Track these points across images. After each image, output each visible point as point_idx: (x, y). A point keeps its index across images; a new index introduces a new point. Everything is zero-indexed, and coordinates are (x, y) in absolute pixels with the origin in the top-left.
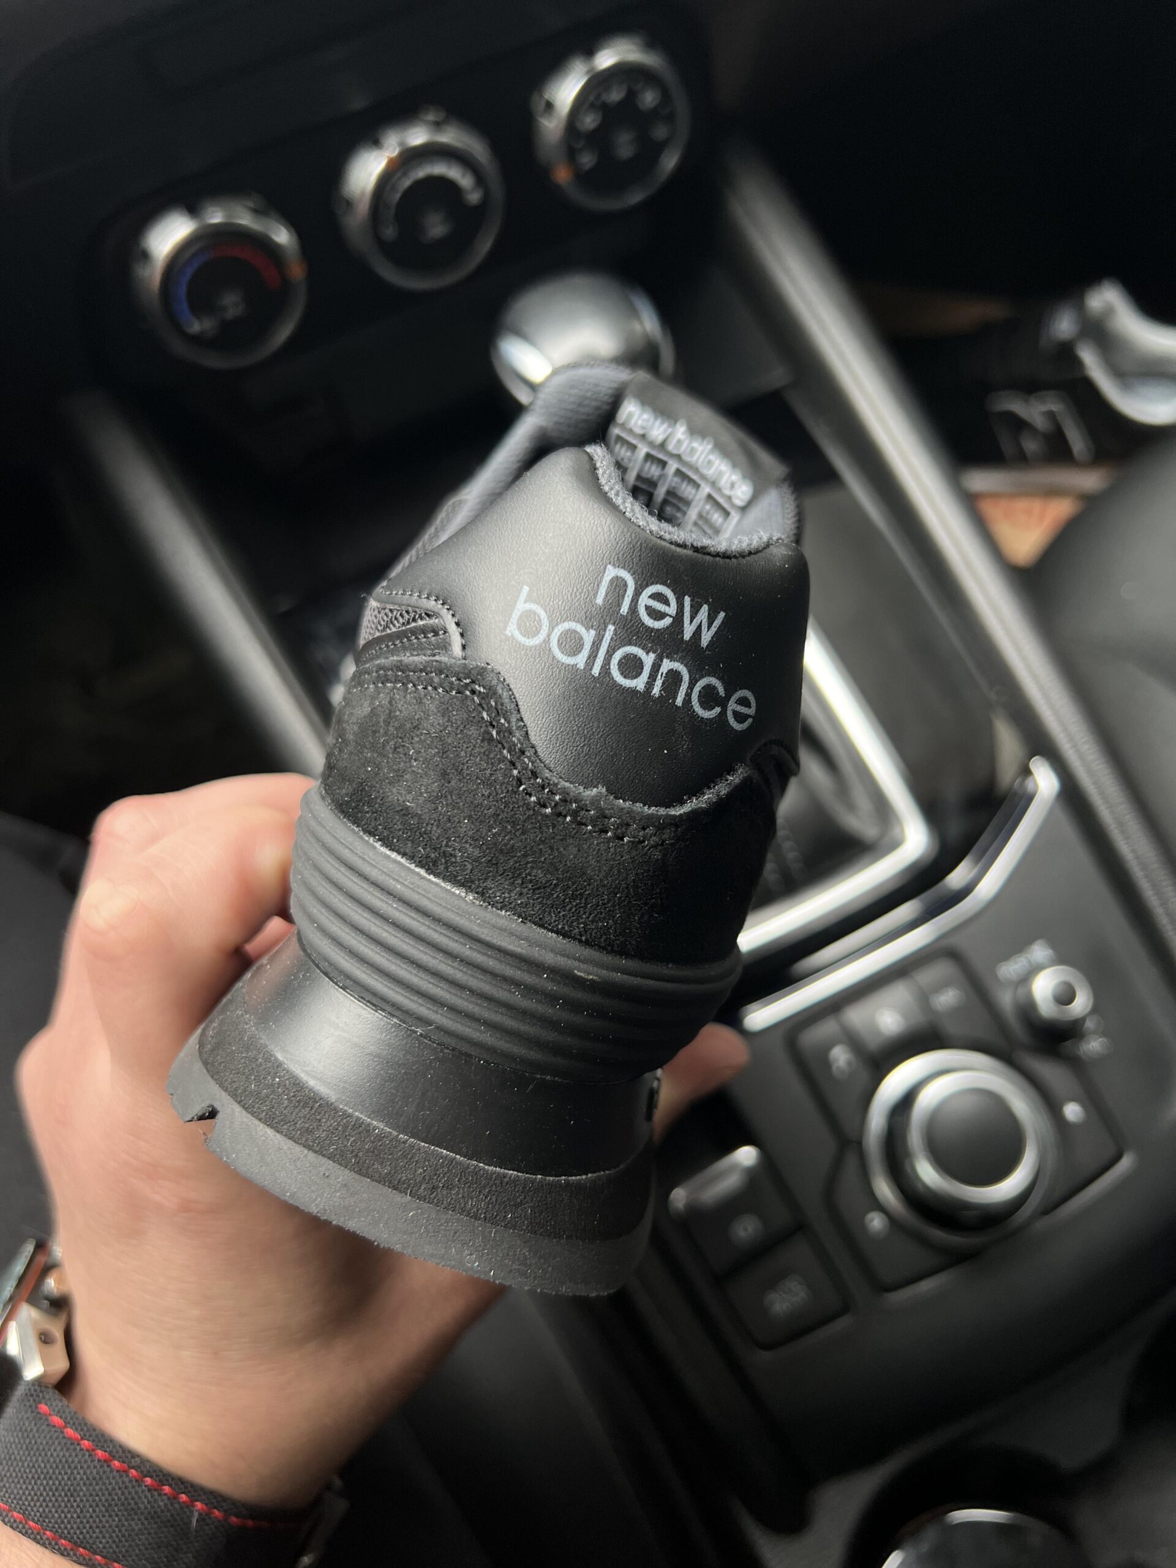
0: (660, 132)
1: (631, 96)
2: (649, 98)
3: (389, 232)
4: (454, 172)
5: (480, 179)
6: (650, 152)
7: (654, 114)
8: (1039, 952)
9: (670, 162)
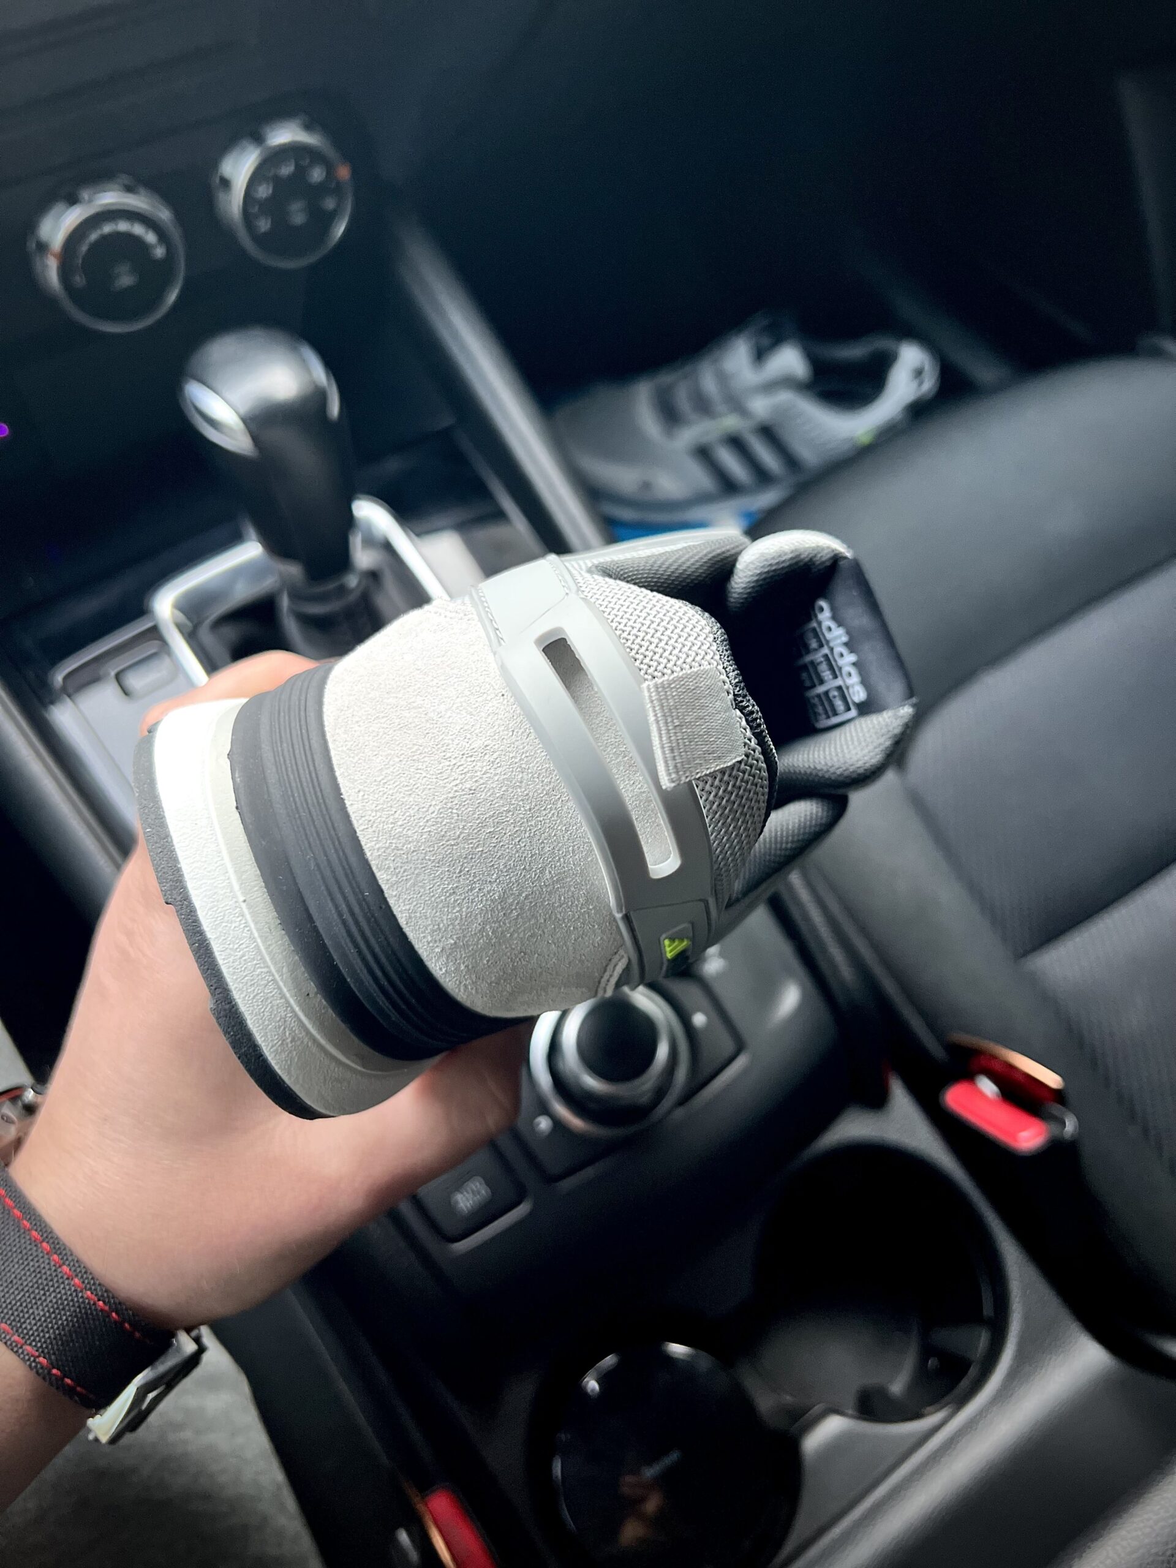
0: (330, 204)
1: (301, 172)
2: (317, 175)
3: (79, 280)
4: (138, 229)
5: (163, 237)
6: (322, 221)
7: (321, 190)
9: (340, 229)
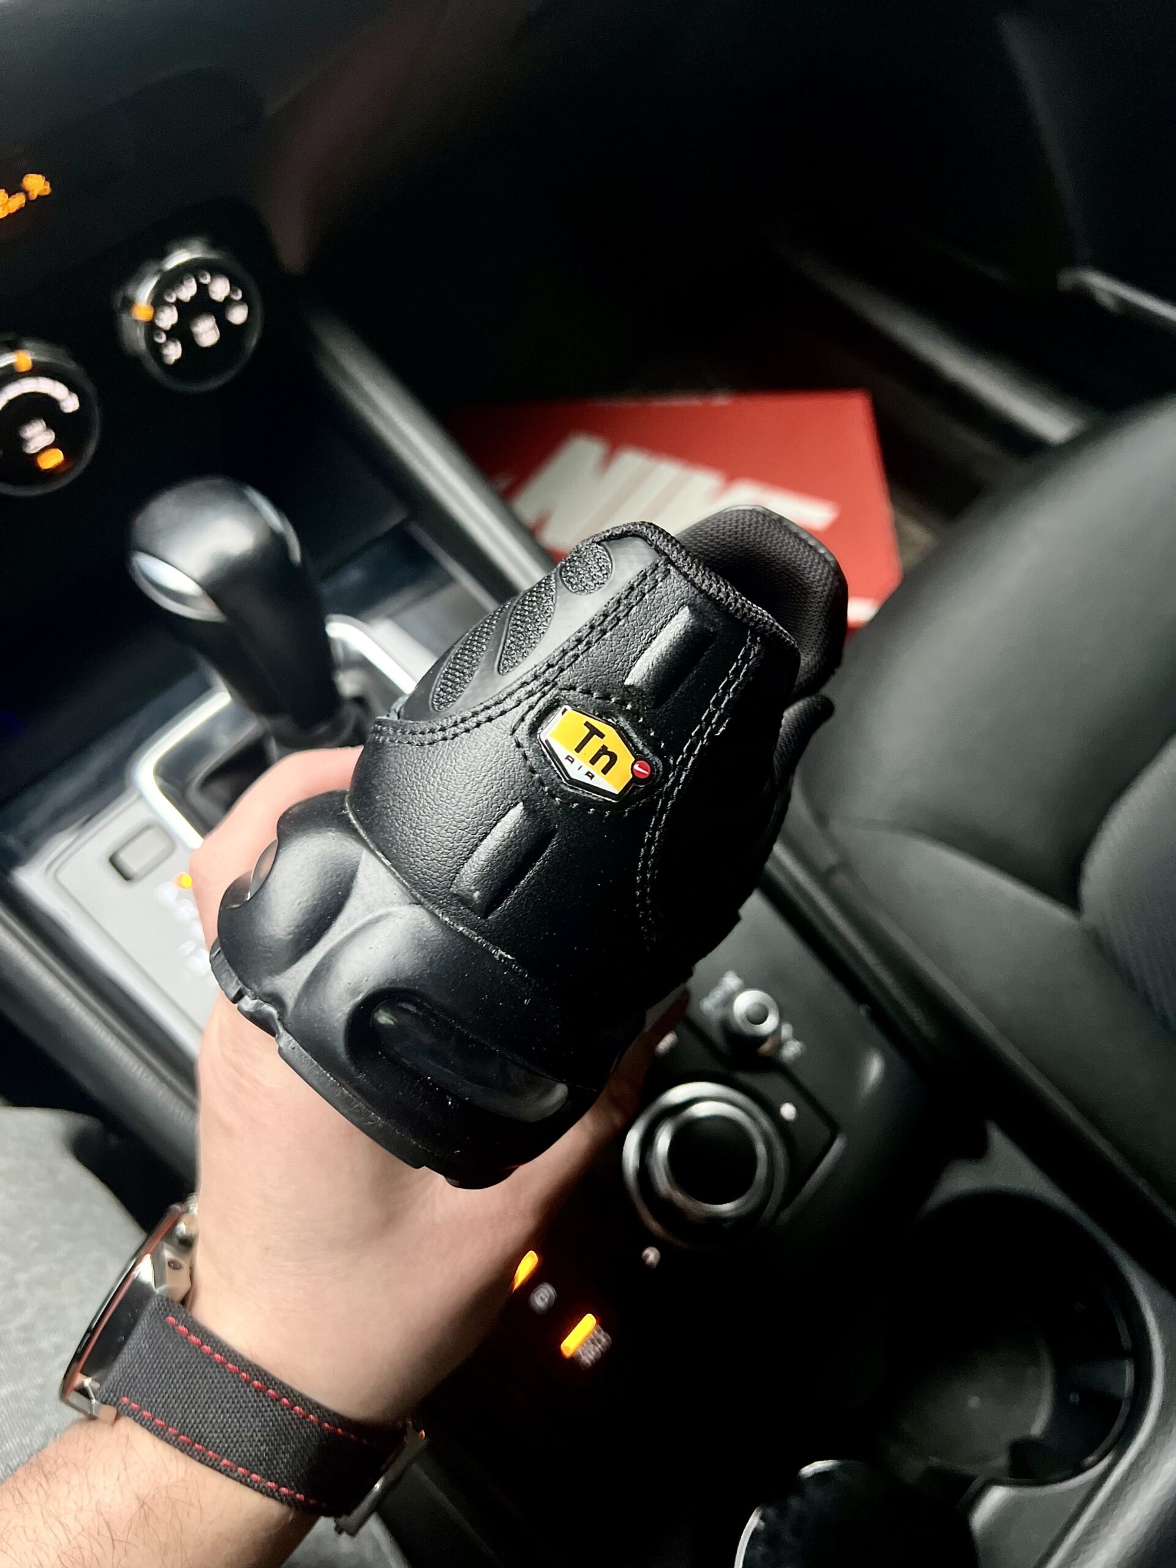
1: (203, 289)
2: (220, 289)
4: (44, 386)
5: (72, 388)
7: (228, 302)
8: (731, 981)
9: (253, 341)
